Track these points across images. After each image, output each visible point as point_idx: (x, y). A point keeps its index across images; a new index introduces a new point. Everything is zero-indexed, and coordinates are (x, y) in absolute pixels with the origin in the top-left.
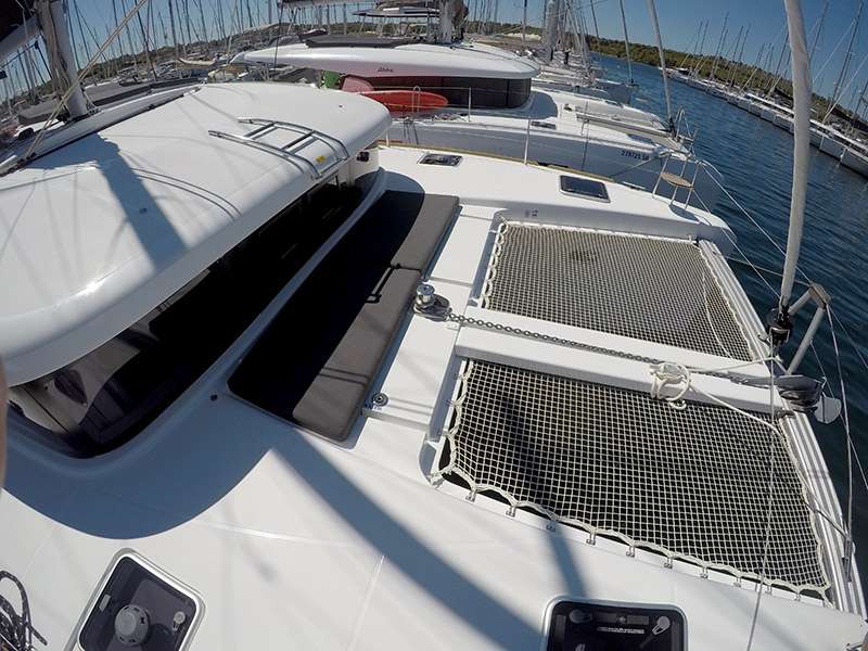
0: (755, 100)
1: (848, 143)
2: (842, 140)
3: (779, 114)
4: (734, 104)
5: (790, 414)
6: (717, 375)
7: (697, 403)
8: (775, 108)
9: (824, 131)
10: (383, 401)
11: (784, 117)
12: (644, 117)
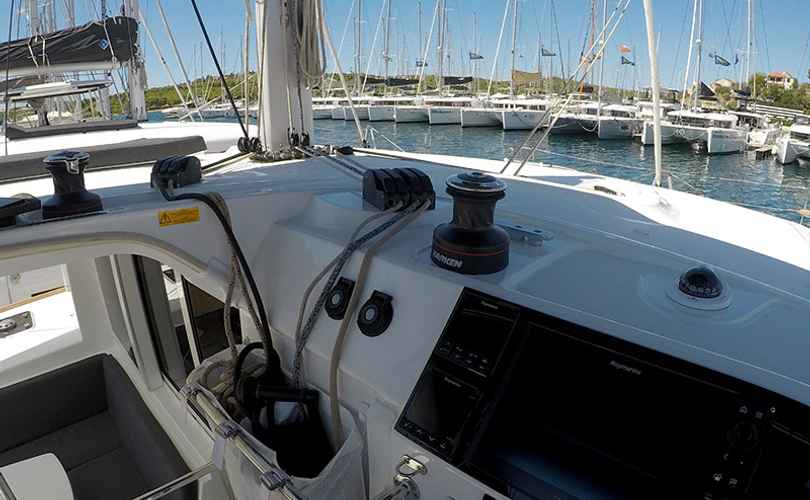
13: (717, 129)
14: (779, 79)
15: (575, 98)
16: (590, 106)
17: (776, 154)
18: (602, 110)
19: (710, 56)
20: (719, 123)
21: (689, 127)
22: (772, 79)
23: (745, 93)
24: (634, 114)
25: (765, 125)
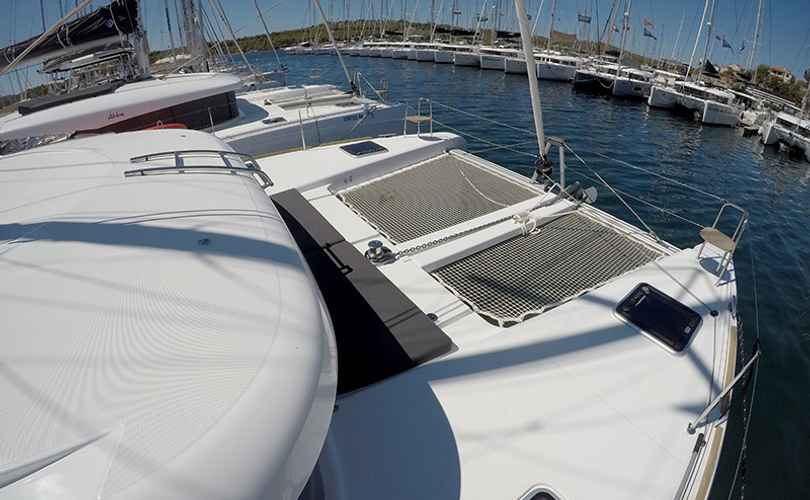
0: (371, 46)
1: (455, 49)
2: (450, 48)
3: (395, 49)
4: (356, 55)
5: (579, 206)
6: (537, 208)
7: (543, 225)
8: (389, 46)
9: (433, 47)
10: (433, 317)
11: (400, 50)
12: (324, 90)
13: (713, 102)
14: (780, 73)
15: (604, 59)
16: (612, 67)
17: (761, 135)
18: (621, 72)
19: (718, 38)
20: (717, 98)
21: (690, 96)
22: (775, 72)
23: (747, 77)
24: (648, 79)
25: (759, 107)
